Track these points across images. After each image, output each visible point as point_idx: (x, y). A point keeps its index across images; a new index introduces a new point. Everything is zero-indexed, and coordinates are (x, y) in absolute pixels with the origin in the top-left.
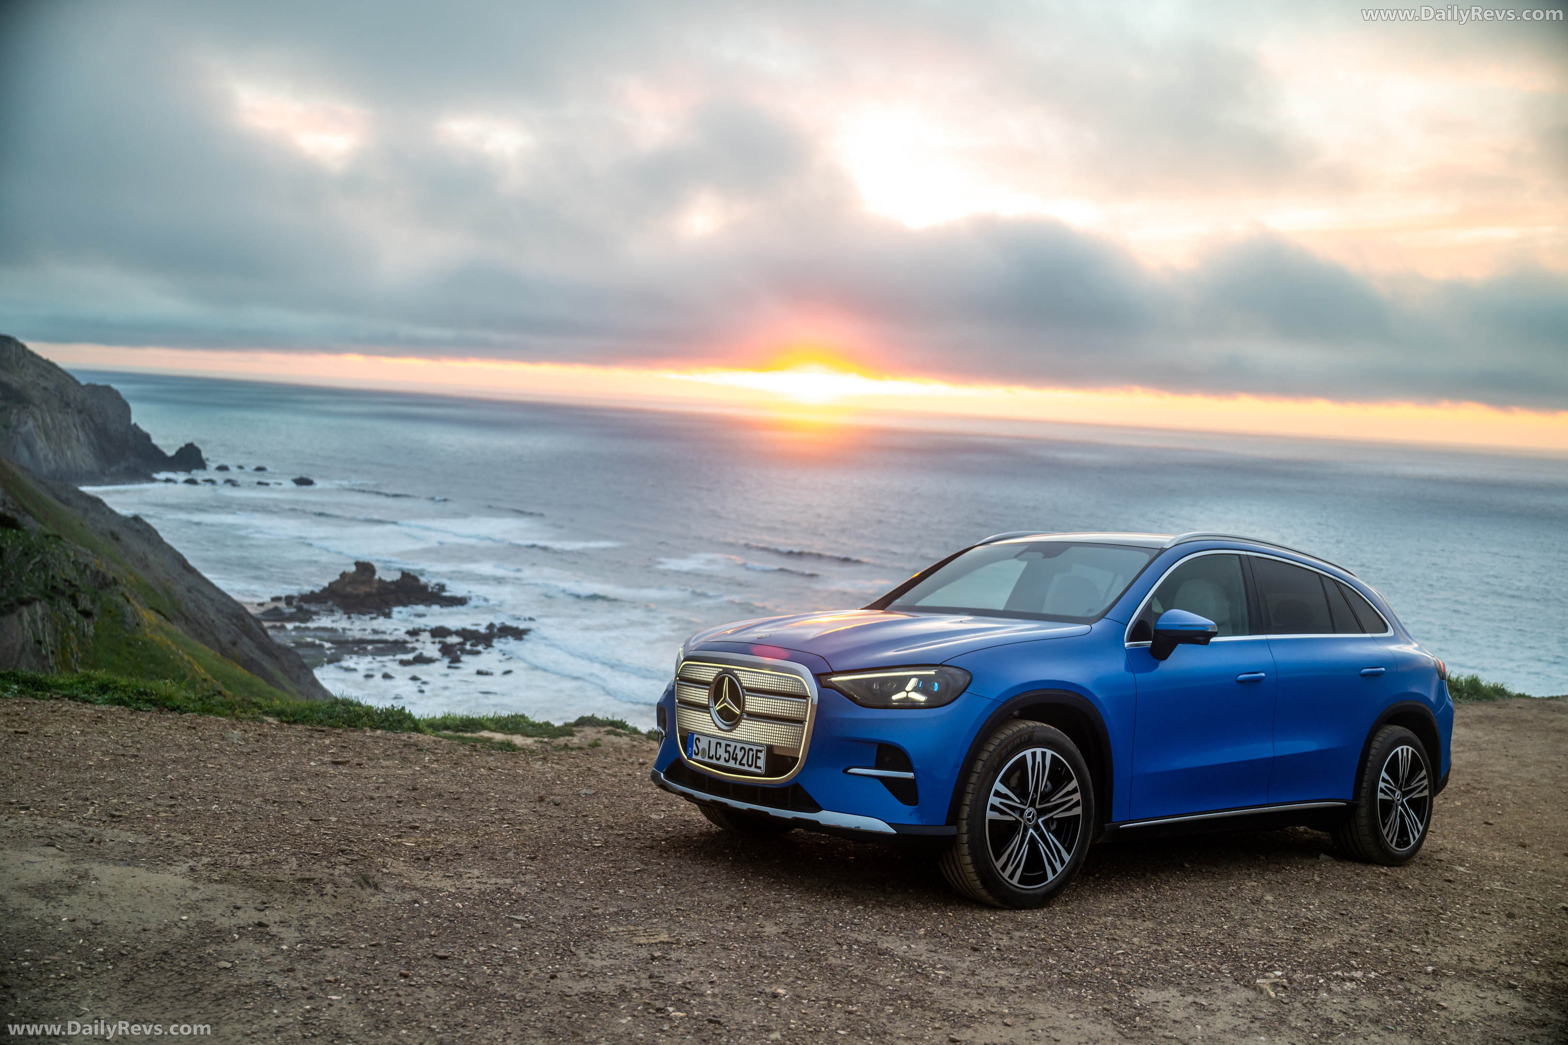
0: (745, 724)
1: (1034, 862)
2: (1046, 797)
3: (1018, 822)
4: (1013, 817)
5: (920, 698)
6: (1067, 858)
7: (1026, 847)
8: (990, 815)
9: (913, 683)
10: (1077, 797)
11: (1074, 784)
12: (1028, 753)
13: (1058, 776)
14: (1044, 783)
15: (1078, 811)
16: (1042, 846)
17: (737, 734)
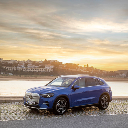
0: (33, 99)
1: (61, 111)
2: (62, 105)
3: (59, 107)
4: (59, 106)
5: (50, 96)
6: (65, 111)
7: (60, 109)
8: (57, 106)
9: (49, 95)
10: (66, 105)
11: (66, 103)
12: (61, 100)
13: (64, 103)
14: (62, 103)
15: (66, 106)
16: (62, 109)
17: (32, 100)
